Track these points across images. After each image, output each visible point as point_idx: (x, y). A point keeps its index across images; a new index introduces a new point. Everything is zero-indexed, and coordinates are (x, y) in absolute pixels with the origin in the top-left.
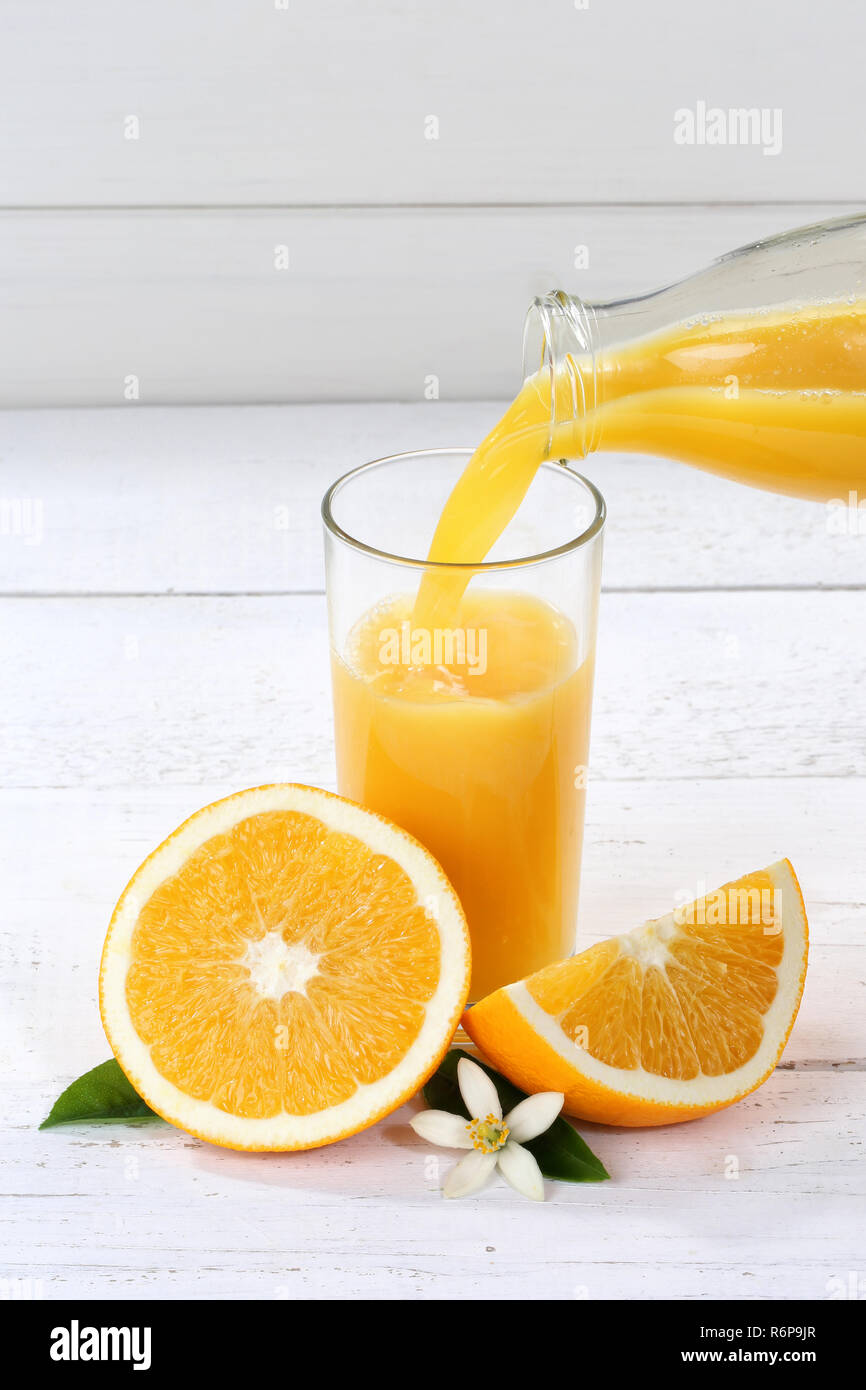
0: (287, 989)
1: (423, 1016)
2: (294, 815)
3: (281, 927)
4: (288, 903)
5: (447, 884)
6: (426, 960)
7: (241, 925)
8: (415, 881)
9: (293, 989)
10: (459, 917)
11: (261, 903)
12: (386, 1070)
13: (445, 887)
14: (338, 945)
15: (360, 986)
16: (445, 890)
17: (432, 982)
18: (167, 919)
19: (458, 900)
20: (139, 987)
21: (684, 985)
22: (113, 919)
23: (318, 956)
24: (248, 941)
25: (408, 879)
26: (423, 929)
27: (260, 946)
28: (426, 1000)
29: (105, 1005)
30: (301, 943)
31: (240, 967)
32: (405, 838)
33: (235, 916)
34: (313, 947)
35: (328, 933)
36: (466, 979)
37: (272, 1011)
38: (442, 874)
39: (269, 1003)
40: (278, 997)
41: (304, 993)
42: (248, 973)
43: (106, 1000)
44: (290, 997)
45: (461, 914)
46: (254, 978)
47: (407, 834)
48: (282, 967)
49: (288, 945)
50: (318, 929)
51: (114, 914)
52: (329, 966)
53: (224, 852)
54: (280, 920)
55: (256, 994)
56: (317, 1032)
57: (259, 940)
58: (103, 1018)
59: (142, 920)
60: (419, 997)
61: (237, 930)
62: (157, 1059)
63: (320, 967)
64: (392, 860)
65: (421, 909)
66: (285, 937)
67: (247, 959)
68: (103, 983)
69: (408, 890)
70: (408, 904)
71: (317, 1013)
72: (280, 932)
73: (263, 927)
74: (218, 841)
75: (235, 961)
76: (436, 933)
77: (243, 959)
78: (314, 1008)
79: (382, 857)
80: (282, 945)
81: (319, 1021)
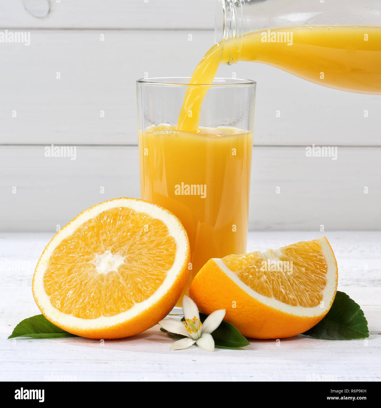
0: (110, 270)
1: (166, 276)
2: (123, 209)
3: (111, 248)
4: (114, 239)
5: (182, 227)
6: (170, 255)
7: (95, 250)
8: (169, 227)
9: (112, 270)
11: (104, 240)
13: (181, 228)
14: (133, 253)
15: (140, 266)
16: (181, 229)
17: (171, 263)
19: (186, 232)
20: (48, 277)
22: (43, 253)
23: (124, 258)
24: (96, 255)
25: (166, 227)
26: (171, 243)
27: (101, 256)
28: (168, 270)
30: (118, 253)
31: (92, 264)
32: (167, 212)
34: (123, 254)
35: (130, 248)
37: (102, 279)
39: (102, 275)
40: (106, 273)
41: (117, 271)
42: (95, 267)
43: (35, 282)
44: (111, 273)
45: (186, 237)
46: (97, 268)
47: (168, 211)
48: (109, 262)
49: (113, 254)
50: (126, 248)
52: (129, 260)
53: (91, 225)
54: (111, 245)
55: (97, 273)
57: (101, 254)
59: (55, 253)
61: (93, 251)
63: (125, 261)
64: (160, 221)
65: (170, 236)
66: (112, 252)
67: (95, 262)
68: (35, 276)
69: (165, 230)
70: (165, 235)
71: (121, 277)
72: (111, 249)
73: (103, 249)
74: (90, 221)
75: (90, 262)
76: (175, 245)
77: (93, 261)
78: (120, 275)
79: (156, 220)
80: (111, 254)
81: (121, 280)
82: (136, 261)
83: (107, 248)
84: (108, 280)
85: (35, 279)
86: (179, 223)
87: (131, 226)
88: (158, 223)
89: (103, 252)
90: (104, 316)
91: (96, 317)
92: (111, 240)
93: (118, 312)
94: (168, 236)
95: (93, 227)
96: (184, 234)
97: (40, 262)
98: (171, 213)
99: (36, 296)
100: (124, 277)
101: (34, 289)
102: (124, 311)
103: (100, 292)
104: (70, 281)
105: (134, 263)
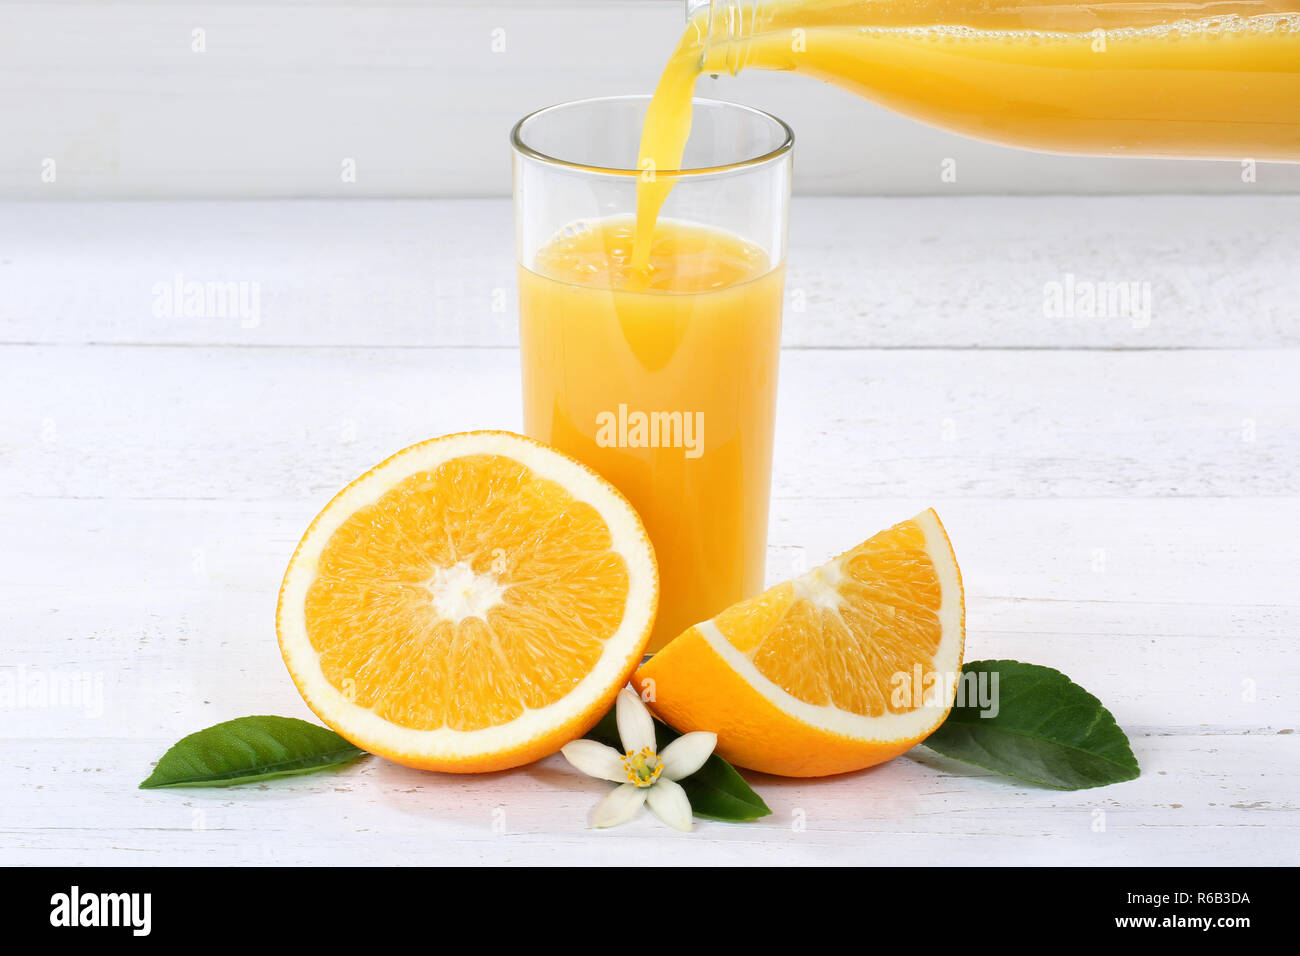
0: (469, 613)
1: (601, 652)
2: (502, 460)
3: (472, 557)
5: (645, 535)
6: (612, 601)
7: (432, 554)
8: (612, 529)
9: (473, 615)
10: (651, 565)
11: (456, 535)
12: (555, 698)
13: (642, 537)
14: (525, 579)
15: (542, 618)
16: (642, 540)
17: (615, 622)
18: (358, 541)
19: (653, 550)
20: (318, 603)
22: (305, 537)
23: (504, 588)
24: (437, 568)
25: (606, 527)
26: (615, 574)
27: (447, 573)
28: (606, 637)
29: (282, 614)
30: (488, 574)
31: (424, 591)
32: (609, 489)
33: (427, 545)
34: (501, 579)
35: (518, 567)
36: (650, 622)
37: (449, 634)
38: (641, 525)
39: (447, 623)
40: (458, 621)
41: (484, 618)
42: (430, 597)
43: (283, 609)
44: (471, 621)
45: (653, 564)
46: (437, 602)
47: (611, 486)
48: (465, 593)
49: (476, 574)
51: (306, 533)
52: (515, 598)
53: (425, 487)
54: (472, 551)
55: (436, 615)
56: (491, 652)
57: (447, 568)
58: (277, 625)
59: (333, 542)
60: (599, 635)
61: (427, 557)
62: (326, 667)
63: (505, 596)
64: (592, 509)
65: (614, 553)
66: (474, 567)
67: (432, 584)
68: (283, 594)
69: (604, 537)
70: (603, 548)
71: (495, 638)
72: (470, 562)
73: (453, 556)
74: (421, 476)
75: (420, 584)
76: (626, 578)
77: (429, 583)
78: (492, 633)
79: (584, 505)
80: (470, 573)
81: (495, 644)
82: (534, 603)
83: (463, 557)
84: (462, 639)
85: (284, 601)
86: (638, 522)
87: (522, 510)
88: (586, 513)
89: (451, 564)
90: (451, 727)
91: (432, 727)
92: (473, 536)
93: (484, 723)
94: (609, 551)
95: (429, 495)
96: (648, 553)
97: (296, 558)
98: (619, 493)
99: (286, 646)
100: (500, 637)
101: (281, 629)
102: (499, 724)
103: (444, 668)
104: (373, 624)
105: (528, 609)
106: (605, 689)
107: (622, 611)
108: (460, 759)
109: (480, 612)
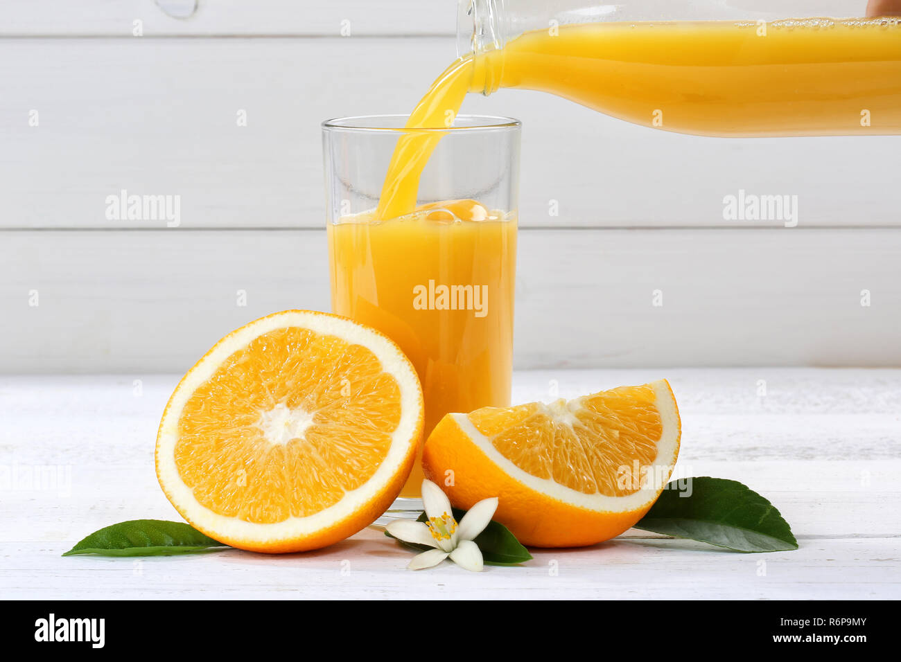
0: (291, 437)
1: (391, 441)
2: (293, 330)
3: (285, 399)
4: (289, 383)
5: (404, 356)
6: (391, 405)
7: (257, 403)
8: (380, 358)
9: (295, 437)
10: (413, 376)
11: (271, 387)
12: (365, 480)
13: (402, 358)
14: (327, 405)
15: (344, 428)
16: (403, 360)
17: (396, 419)
18: (203, 407)
19: (412, 365)
20: (183, 454)
21: (587, 439)
22: (165, 413)
23: (313, 414)
24: (262, 412)
25: (375, 357)
26: (388, 386)
27: (270, 414)
28: (392, 431)
29: (159, 468)
30: (299, 407)
31: (257, 429)
32: (372, 332)
33: (252, 397)
34: (309, 409)
35: (319, 398)
36: (420, 413)
37: (281, 453)
38: (399, 351)
39: (277, 447)
41: (303, 438)
42: (262, 433)
43: (159, 465)
44: (295, 442)
45: (414, 374)
46: (269, 435)
47: (373, 329)
48: (287, 424)
49: (291, 409)
50: (311, 397)
51: (165, 410)
52: (322, 419)
53: (242, 360)
54: (285, 395)
55: (268, 443)
56: (313, 460)
57: (270, 410)
58: (158, 476)
59: (185, 411)
60: (386, 431)
61: (254, 406)
62: (198, 496)
63: (314, 420)
64: (364, 347)
65: (385, 374)
66: (288, 405)
67: (261, 424)
68: (158, 455)
69: (376, 363)
70: (376, 372)
71: (313, 449)
72: (285, 402)
73: (272, 401)
74: (238, 354)
75: (254, 425)
76: (397, 388)
77: (258, 423)
78: (310, 446)
79: (356, 346)
80: (287, 410)
81: (315, 454)
82: (336, 419)
83: (279, 400)
84: (290, 456)
85: (159, 459)
86: (397, 349)
87: (314, 359)
88: (360, 352)
89: (272, 407)
90: (296, 516)
91: (282, 519)
92: (283, 385)
93: (319, 509)
94: (381, 373)
95: (246, 366)
96: (409, 368)
97: (162, 429)
98: (380, 333)
99: (166, 489)
100: (317, 447)
101: (161, 478)
102: (329, 506)
103: (282, 477)
104: (224, 460)
105: (333, 425)
106: (399, 465)
107: (399, 411)
108: (306, 536)
109: (299, 433)
